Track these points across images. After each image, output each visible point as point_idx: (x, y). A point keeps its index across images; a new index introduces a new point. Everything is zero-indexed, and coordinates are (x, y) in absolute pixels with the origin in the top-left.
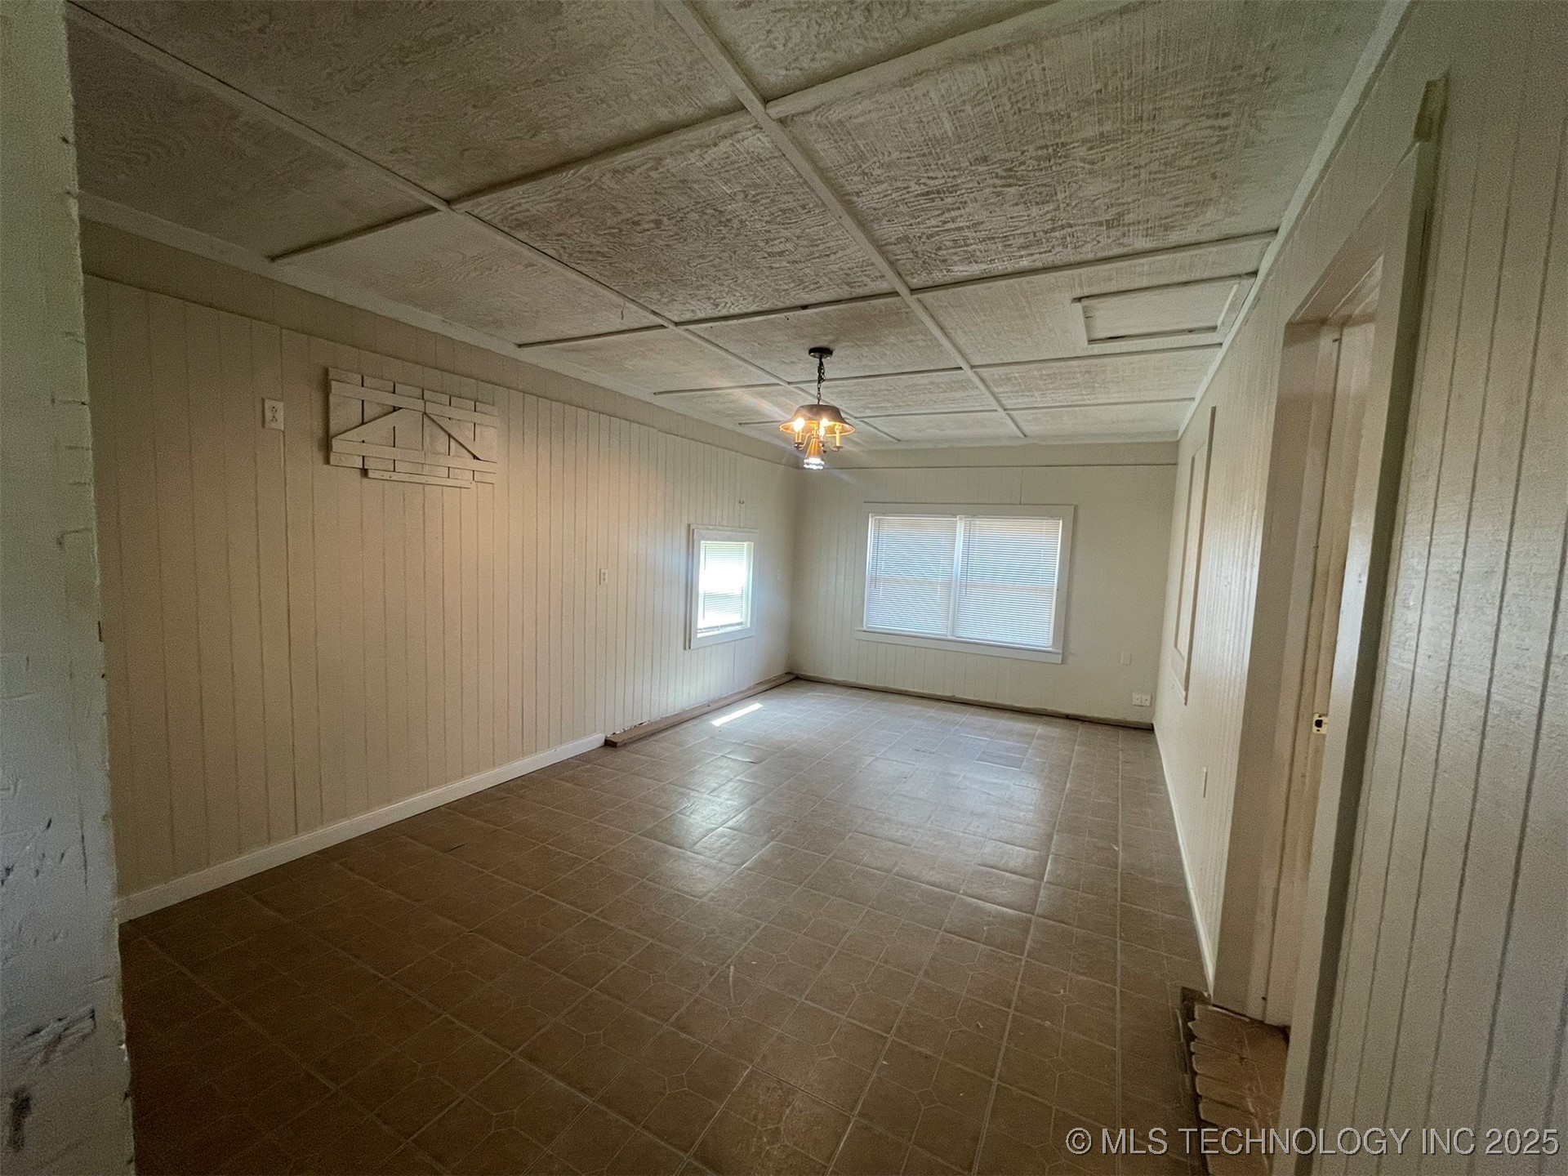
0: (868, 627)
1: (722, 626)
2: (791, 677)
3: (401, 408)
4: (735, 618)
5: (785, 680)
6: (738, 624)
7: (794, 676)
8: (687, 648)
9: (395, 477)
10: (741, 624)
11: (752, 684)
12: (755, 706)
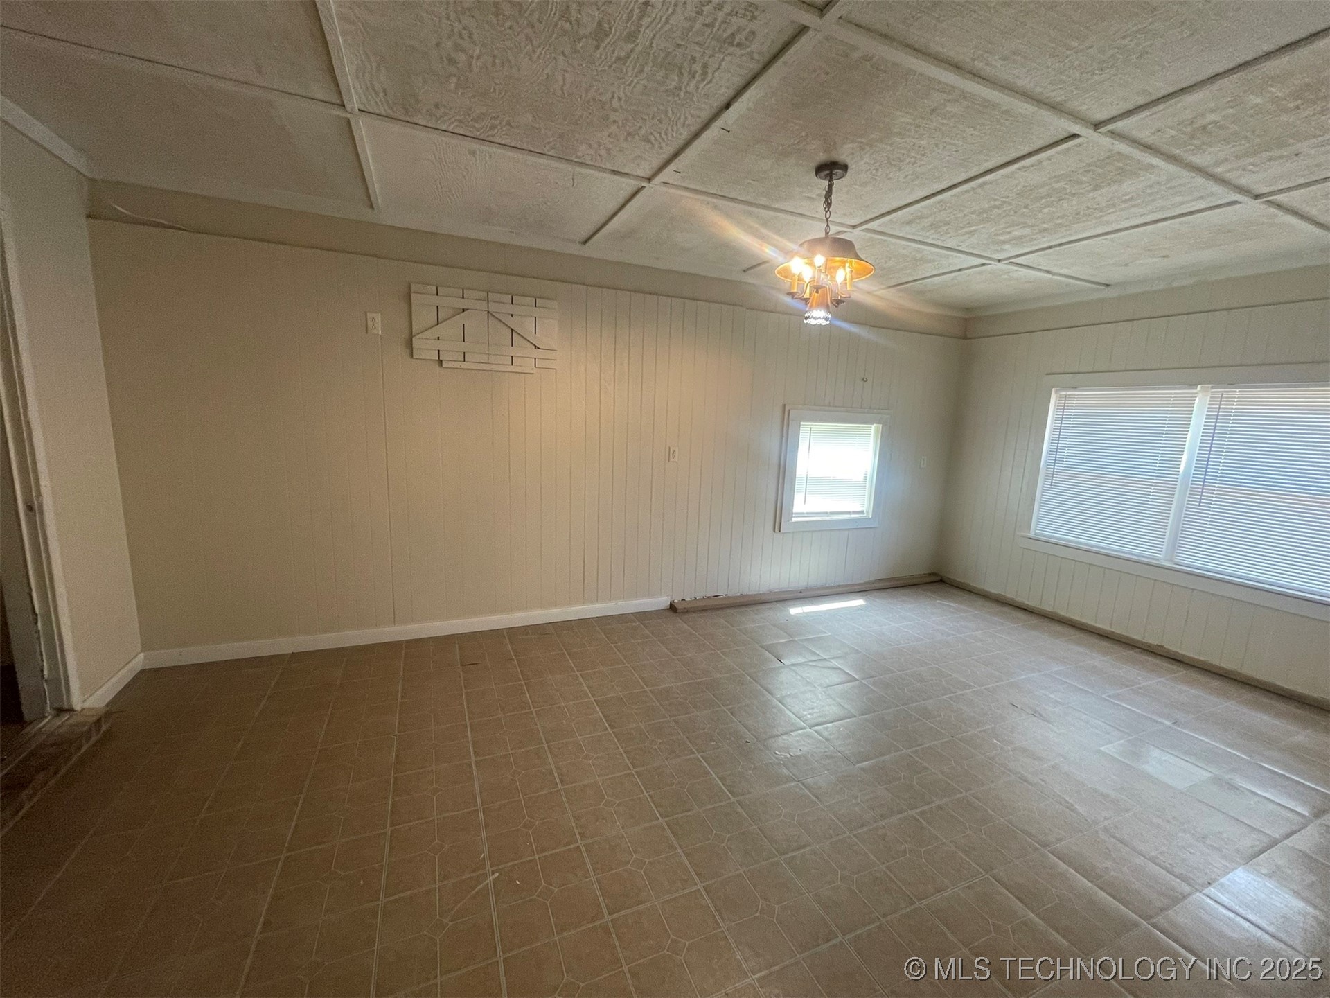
0: (1036, 534)
1: (832, 513)
2: (934, 578)
3: (467, 309)
4: (855, 506)
5: (928, 580)
6: (854, 513)
7: (939, 578)
8: (777, 529)
9: (465, 365)
10: (862, 512)
11: (873, 579)
12: (858, 602)
